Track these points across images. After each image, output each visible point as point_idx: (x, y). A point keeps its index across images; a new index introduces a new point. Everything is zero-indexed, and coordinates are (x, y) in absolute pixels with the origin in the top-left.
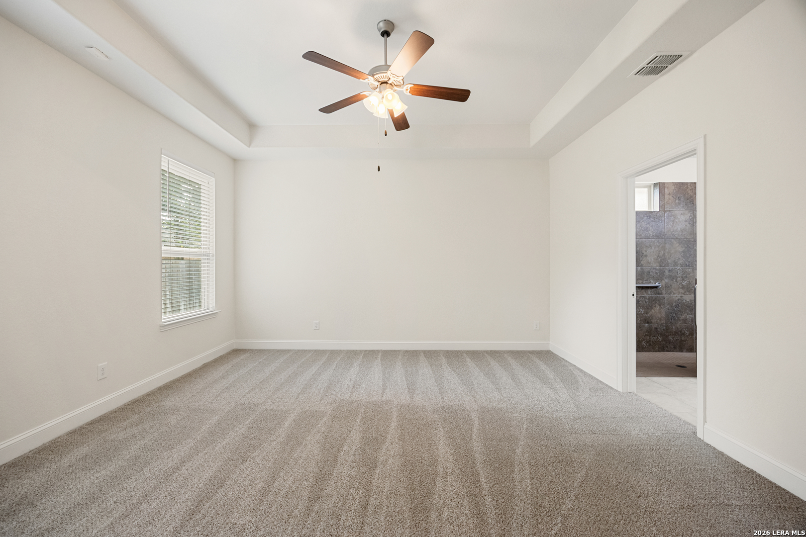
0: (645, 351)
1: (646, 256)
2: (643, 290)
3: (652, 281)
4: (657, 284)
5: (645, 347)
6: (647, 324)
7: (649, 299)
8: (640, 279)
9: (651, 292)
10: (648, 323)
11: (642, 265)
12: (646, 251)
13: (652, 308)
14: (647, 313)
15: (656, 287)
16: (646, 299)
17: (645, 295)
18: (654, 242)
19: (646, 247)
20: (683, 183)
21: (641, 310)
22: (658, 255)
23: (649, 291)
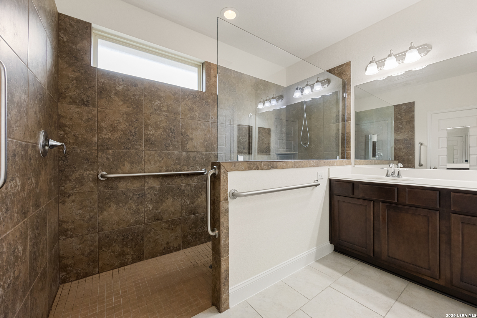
0: (191, 246)
1: (192, 139)
2: (189, 178)
3: (198, 168)
4: (203, 171)
5: (191, 242)
6: (193, 216)
7: (195, 186)
8: (186, 166)
9: (197, 179)
10: (194, 213)
11: (187, 149)
12: (192, 134)
13: (198, 197)
14: (193, 204)
15: (202, 174)
16: (193, 187)
17: (191, 182)
18: (200, 124)
19: (192, 129)
20: (227, 69)
21: (187, 201)
22: (205, 139)
23: (195, 179)
